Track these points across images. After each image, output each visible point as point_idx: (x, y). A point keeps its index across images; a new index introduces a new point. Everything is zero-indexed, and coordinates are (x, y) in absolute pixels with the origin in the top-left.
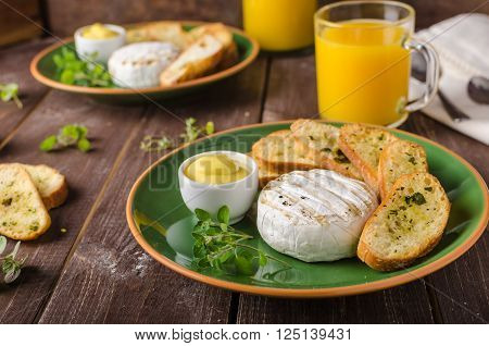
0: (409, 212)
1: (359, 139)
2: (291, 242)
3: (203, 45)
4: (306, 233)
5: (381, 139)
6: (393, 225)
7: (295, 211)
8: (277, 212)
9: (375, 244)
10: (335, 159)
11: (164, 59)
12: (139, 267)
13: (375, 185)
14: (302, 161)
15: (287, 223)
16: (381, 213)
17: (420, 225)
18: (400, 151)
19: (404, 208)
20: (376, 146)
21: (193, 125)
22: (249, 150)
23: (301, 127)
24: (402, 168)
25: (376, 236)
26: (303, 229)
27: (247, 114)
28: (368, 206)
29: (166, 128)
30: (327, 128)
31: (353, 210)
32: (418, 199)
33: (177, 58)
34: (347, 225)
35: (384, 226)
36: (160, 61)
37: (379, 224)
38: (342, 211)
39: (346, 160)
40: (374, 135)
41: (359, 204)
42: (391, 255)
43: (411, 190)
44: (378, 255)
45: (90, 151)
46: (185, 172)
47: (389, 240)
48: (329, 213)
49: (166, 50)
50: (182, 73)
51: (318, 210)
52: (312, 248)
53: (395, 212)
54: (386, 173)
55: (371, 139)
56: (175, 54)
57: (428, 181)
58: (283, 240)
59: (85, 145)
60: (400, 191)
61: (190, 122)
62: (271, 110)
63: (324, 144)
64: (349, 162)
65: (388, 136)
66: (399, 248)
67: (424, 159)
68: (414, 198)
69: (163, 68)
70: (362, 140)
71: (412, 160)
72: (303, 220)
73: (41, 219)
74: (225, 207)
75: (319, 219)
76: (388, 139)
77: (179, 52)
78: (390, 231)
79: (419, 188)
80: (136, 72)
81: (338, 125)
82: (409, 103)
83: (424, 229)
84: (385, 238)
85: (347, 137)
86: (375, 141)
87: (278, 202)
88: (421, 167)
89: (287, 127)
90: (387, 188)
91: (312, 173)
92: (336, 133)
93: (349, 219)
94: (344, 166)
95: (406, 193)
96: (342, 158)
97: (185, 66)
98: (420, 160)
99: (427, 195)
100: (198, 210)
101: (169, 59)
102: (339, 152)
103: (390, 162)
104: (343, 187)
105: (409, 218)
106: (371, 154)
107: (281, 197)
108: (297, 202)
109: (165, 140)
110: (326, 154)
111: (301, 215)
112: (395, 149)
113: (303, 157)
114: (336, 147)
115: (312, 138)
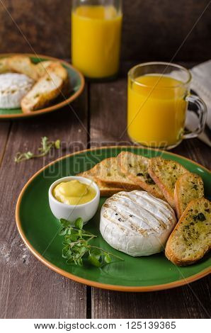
0: (196, 226)
1: (161, 168)
2: (123, 245)
3: (48, 80)
4: (134, 241)
5: (174, 168)
6: (187, 236)
7: (126, 225)
8: (115, 226)
9: (177, 250)
10: (146, 182)
11: (23, 89)
12: (24, 256)
15: (122, 234)
16: (179, 227)
17: (202, 236)
18: (188, 181)
19: (193, 224)
20: (171, 173)
24: (189, 192)
25: (177, 244)
26: (132, 238)
27: (80, 131)
28: (171, 221)
29: (27, 141)
31: (162, 225)
32: (201, 218)
33: (31, 88)
34: (159, 235)
35: (181, 237)
36: (20, 91)
37: (178, 235)
38: (156, 226)
39: (153, 182)
40: (170, 166)
41: (166, 220)
42: (187, 258)
43: (197, 211)
44: (178, 257)
46: (53, 194)
47: (185, 247)
48: (148, 228)
49: (22, 80)
50: (36, 101)
51: (141, 226)
53: (187, 227)
54: (180, 195)
55: (168, 168)
56: (31, 85)
57: (206, 205)
58: (119, 243)
60: (190, 212)
61: (44, 139)
62: (95, 128)
63: (139, 170)
64: (154, 184)
65: (178, 166)
66: (191, 252)
67: (202, 186)
68: (198, 218)
69: (22, 96)
71: (195, 187)
72: (132, 233)
74: (80, 218)
75: (142, 232)
76: (178, 168)
78: (185, 239)
79: (201, 210)
80: (4, 98)
83: (205, 238)
84: (182, 245)
85: (153, 167)
86: (170, 170)
87: (114, 218)
88: (201, 192)
90: (181, 208)
93: (160, 231)
94: (151, 187)
95: (194, 214)
96: (150, 180)
97: (37, 96)
98: (200, 187)
99: (206, 215)
100: (61, 219)
101: (26, 89)
102: (148, 176)
103: (182, 188)
104: (154, 206)
105: (196, 231)
106: (168, 180)
107: (117, 214)
108: (127, 219)
109: (29, 153)
110: (140, 178)
111: (130, 229)
112: (184, 179)
113: (124, 177)
114: (146, 172)
115: (130, 166)
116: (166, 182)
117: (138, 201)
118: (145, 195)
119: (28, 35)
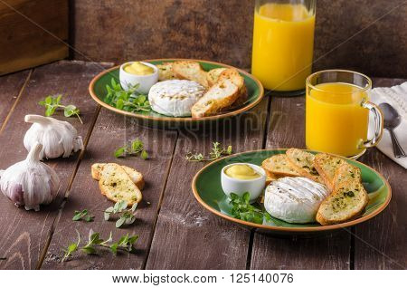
0: (345, 200)
1: (325, 162)
2: (282, 211)
3: (222, 87)
4: (291, 207)
5: (338, 163)
6: (335, 205)
7: (285, 196)
8: (276, 196)
9: (325, 213)
10: (311, 173)
11: (193, 95)
12: (198, 222)
13: (330, 187)
14: (291, 173)
15: (280, 201)
16: (330, 199)
17: (349, 207)
18: (346, 170)
19: (342, 198)
20: (335, 167)
22: (260, 164)
23: (293, 153)
24: (346, 179)
25: (326, 209)
26: (289, 205)
27: (254, 142)
28: (324, 196)
30: (308, 155)
31: (316, 197)
32: (351, 195)
33: (203, 95)
34: (312, 204)
35: (331, 205)
36: (190, 97)
37: (328, 204)
38: (310, 197)
39: (317, 174)
40: (335, 161)
41: (320, 195)
42: (332, 219)
43: (347, 190)
44: (326, 219)
45: (147, 159)
46: (225, 172)
48: (303, 198)
49: (194, 88)
50: (207, 108)
51: (298, 196)
52: (293, 215)
53: (337, 200)
55: (332, 163)
56: (202, 92)
57: (357, 186)
58: (278, 210)
59: (144, 154)
60: (341, 190)
61: (216, 144)
63: (305, 164)
64: (319, 175)
65: (342, 161)
66: (337, 216)
67: (359, 175)
68: (348, 194)
69: (193, 103)
70: (327, 163)
71: (353, 176)
72: (289, 200)
73: (138, 195)
74: (247, 193)
75: (298, 200)
76: (342, 163)
77: (205, 91)
78: (334, 208)
79: (352, 189)
80: (172, 104)
81: (315, 153)
82: (365, 143)
83: (351, 209)
84: (331, 211)
85: (319, 160)
86: (335, 164)
87: (277, 191)
88: (358, 180)
89: (284, 152)
90: (336, 189)
91: (296, 179)
92: (313, 157)
93: (313, 201)
94: (315, 177)
95: (345, 191)
96: (315, 172)
97: (209, 103)
98: (357, 176)
99: (356, 193)
100: (231, 194)
101: (197, 95)
102: (314, 169)
103: (340, 175)
104: (312, 186)
105: (344, 203)
106: (331, 171)
107: (278, 189)
108: (286, 192)
109: (200, 155)
110: (305, 169)
111: (288, 198)
112: (344, 168)
113: (292, 170)
114: (312, 165)
115: (298, 160)
116: (328, 173)
117: (299, 182)
118: (306, 179)
119: (197, 36)
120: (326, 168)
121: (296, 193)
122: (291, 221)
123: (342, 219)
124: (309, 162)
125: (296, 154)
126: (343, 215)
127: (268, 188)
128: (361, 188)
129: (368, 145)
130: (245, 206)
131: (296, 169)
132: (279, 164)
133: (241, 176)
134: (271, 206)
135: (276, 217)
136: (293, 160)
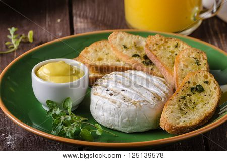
0: (193, 97)
1: (160, 47)
2: (116, 119)
4: (126, 113)
5: (176, 46)
6: (183, 106)
7: (118, 99)
8: (106, 100)
9: (171, 118)
10: (143, 63)
12: (8, 143)
13: (171, 80)
14: (118, 64)
15: (113, 106)
16: (175, 98)
17: (199, 106)
18: (189, 56)
19: (190, 95)
20: (172, 52)
21: (15, 33)
24: (190, 68)
25: (172, 112)
26: (124, 110)
27: (59, 21)
28: (167, 94)
30: (136, 38)
31: (157, 97)
32: (200, 89)
34: (153, 106)
35: (176, 106)
37: (173, 105)
38: (150, 98)
40: (172, 43)
41: (161, 93)
42: (181, 124)
43: (194, 83)
44: (173, 124)
47: (180, 115)
48: (141, 99)
51: (134, 98)
52: (131, 123)
53: (184, 98)
54: (179, 71)
55: (169, 47)
57: (206, 77)
58: (111, 118)
60: (187, 84)
61: (12, 30)
63: (134, 51)
64: (153, 64)
65: (181, 44)
66: (185, 120)
67: (205, 62)
68: (196, 89)
70: (163, 48)
71: (197, 63)
72: (124, 104)
74: (68, 98)
75: (134, 103)
76: (181, 46)
78: (181, 109)
79: (200, 81)
81: (145, 35)
83: (202, 108)
84: (177, 114)
85: (151, 46)
86: (172, 48)
87: (105, 93)
88: (204, 67)
90: (180, 82)
91: (127, 73)
92: (143, 42)
93: (153, 102)
94: (149, 67)
95: (191, 85)
96: (148, 61)
98: (203, 62)
99: (205, 86)
102: (146, 57)
103: (182, 64)
105: (193, 101)
106: (169, 58)
107: (108, 90)
108: (119, 93)
110: (136, 59)
111: (122, 101)
112: (185, 54)
113: (118, 61)
114: (143, 53)
115: (125, 47)
116: (165, 61)
118: (140, 74)
120: (162, 55)
121: (130, 94)
122: (128, 130)
123: (193, 123)
124: (139, 49)
125: (121, 39)
126: (194, 117)
127: (93, 89)
128: (211, 79)
129: (207, 15)
130: (69, 119)
131: (124, 59)
132: (100, 54)
133: (57, 78)
134: (101, 113)
135: (109, 126)
136: (119, 48)
